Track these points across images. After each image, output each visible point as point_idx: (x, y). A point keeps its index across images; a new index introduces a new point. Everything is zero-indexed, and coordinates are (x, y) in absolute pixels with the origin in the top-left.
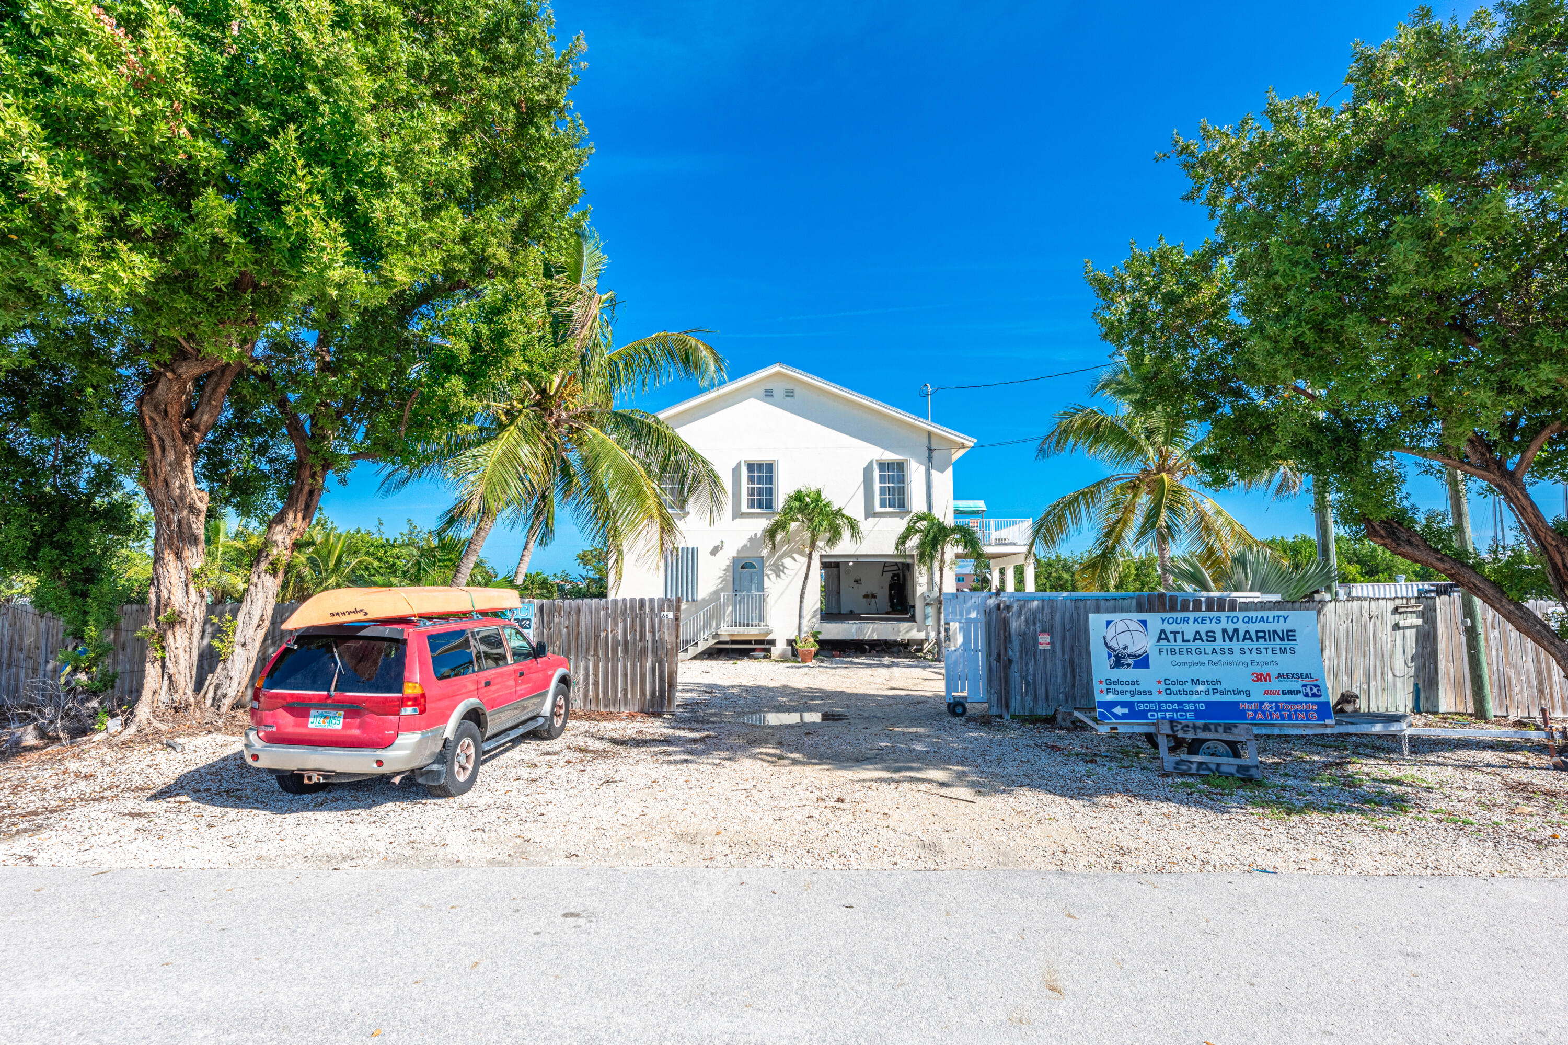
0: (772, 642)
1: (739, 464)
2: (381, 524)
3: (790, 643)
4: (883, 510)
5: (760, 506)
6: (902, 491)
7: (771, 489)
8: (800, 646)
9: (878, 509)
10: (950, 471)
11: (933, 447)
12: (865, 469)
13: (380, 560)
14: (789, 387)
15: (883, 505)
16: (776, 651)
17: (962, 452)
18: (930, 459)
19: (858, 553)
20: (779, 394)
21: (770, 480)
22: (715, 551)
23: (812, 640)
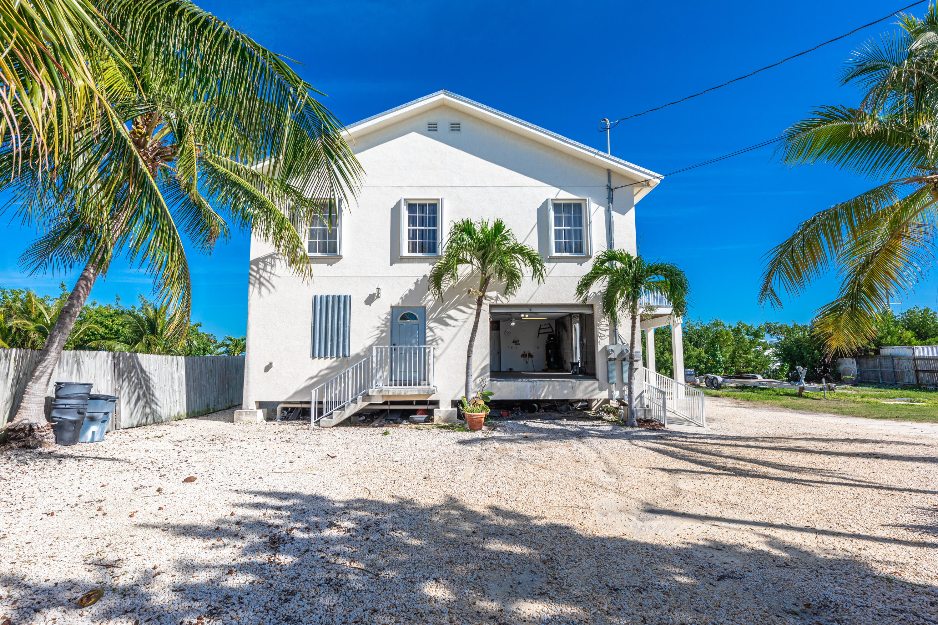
0: (436, 403)
1: (398, 204)
2: (118, 299)
3: (456, 404)
4: (559, 254)
5: (422, 251)
6: (579, 234)
7: (435, 232)
8: (468, 409)
9: (554, 254)
10: (632, 213)
11: (612, 187)
12: (539, 210)
13: (106, 328)
14: (455, 120)
15: (558, 250)
16: (440, 414)
17: (645, 191)
18: (610, 199)
19: (532, 302)
20: (444, 127)
21: (434, 221)
22: (370, 300)
23: (482, 403)
